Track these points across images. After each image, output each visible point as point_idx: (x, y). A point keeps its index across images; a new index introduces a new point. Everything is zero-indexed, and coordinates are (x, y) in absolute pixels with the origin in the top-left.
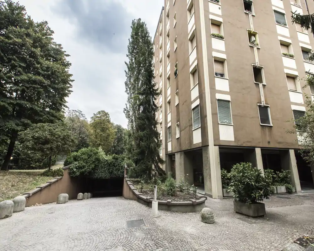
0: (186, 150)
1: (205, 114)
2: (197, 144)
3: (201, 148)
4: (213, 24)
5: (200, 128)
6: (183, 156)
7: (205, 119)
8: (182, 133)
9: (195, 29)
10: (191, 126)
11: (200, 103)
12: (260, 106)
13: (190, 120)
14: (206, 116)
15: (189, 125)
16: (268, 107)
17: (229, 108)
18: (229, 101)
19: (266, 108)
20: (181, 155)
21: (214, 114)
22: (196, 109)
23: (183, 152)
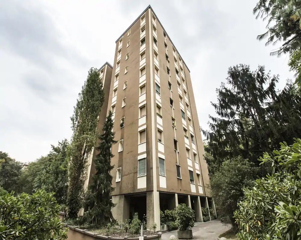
0: (127, 194)
1: (151, 167)
2: (141, 190)
3: (146, 192)
4: (157, 107)
5: (145, 176)
6: (123, 199)
7: (151, 170)
8: (123, 178)
9: (146, 104)
10: (136, 174)
11: (147, 157)
12: (177, 165)
13: (135, 168)
14: (152, 168)
15: (133, 172)
16: (180, 166)
17: (164, 164)
18: (164, 160)
19: (179, 166)
20: (120, 199)
21: (157, 168)
22: (143, 161)
23: (123, 196)
